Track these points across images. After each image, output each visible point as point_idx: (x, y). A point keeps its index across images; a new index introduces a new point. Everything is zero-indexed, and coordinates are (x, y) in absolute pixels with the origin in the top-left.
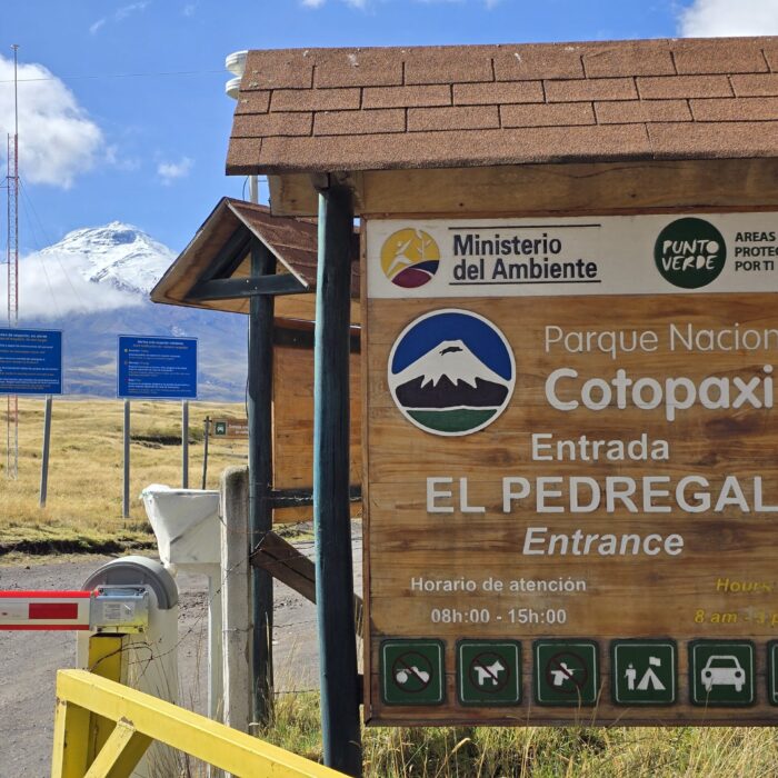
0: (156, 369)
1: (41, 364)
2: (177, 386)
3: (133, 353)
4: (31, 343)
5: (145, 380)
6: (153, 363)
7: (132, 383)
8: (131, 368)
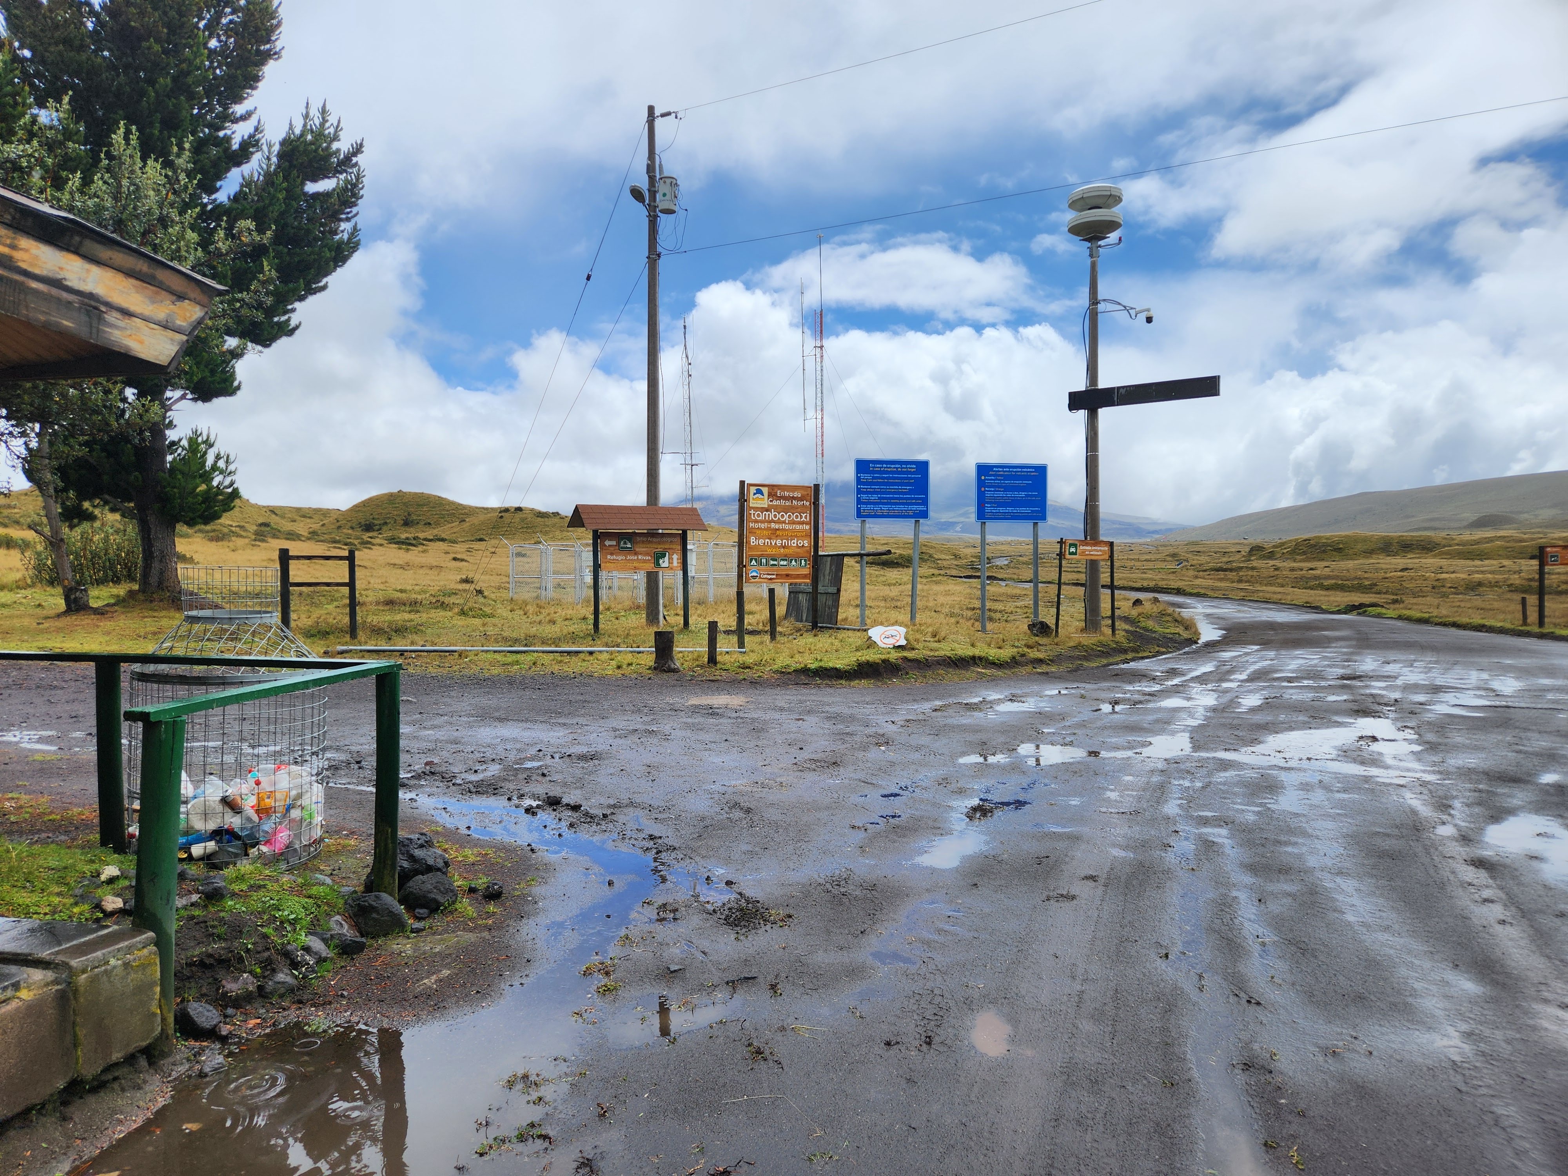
0: (1009, 494)
1: (910, 492)
2: (1028, 510)
3: (989, 479)
4: (904, 473)
5: (1000, 505)
6: (1007, 489)
7: (988, 509)
8: (988, 494)
